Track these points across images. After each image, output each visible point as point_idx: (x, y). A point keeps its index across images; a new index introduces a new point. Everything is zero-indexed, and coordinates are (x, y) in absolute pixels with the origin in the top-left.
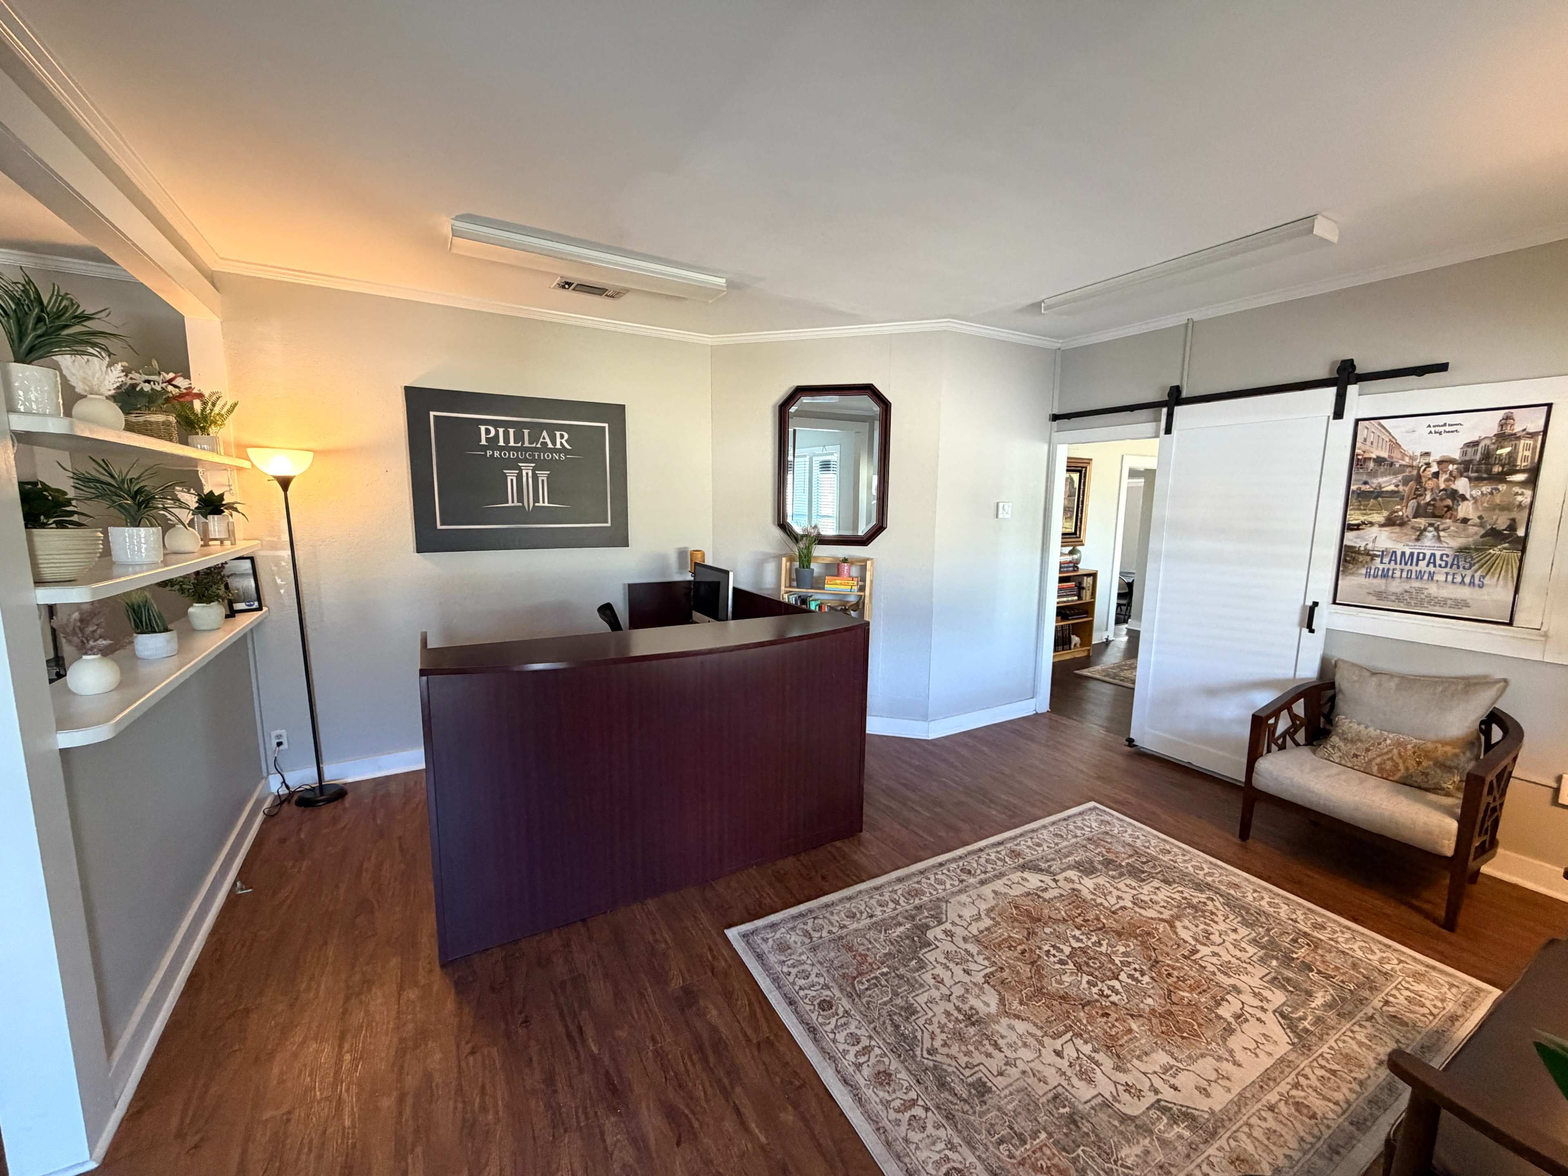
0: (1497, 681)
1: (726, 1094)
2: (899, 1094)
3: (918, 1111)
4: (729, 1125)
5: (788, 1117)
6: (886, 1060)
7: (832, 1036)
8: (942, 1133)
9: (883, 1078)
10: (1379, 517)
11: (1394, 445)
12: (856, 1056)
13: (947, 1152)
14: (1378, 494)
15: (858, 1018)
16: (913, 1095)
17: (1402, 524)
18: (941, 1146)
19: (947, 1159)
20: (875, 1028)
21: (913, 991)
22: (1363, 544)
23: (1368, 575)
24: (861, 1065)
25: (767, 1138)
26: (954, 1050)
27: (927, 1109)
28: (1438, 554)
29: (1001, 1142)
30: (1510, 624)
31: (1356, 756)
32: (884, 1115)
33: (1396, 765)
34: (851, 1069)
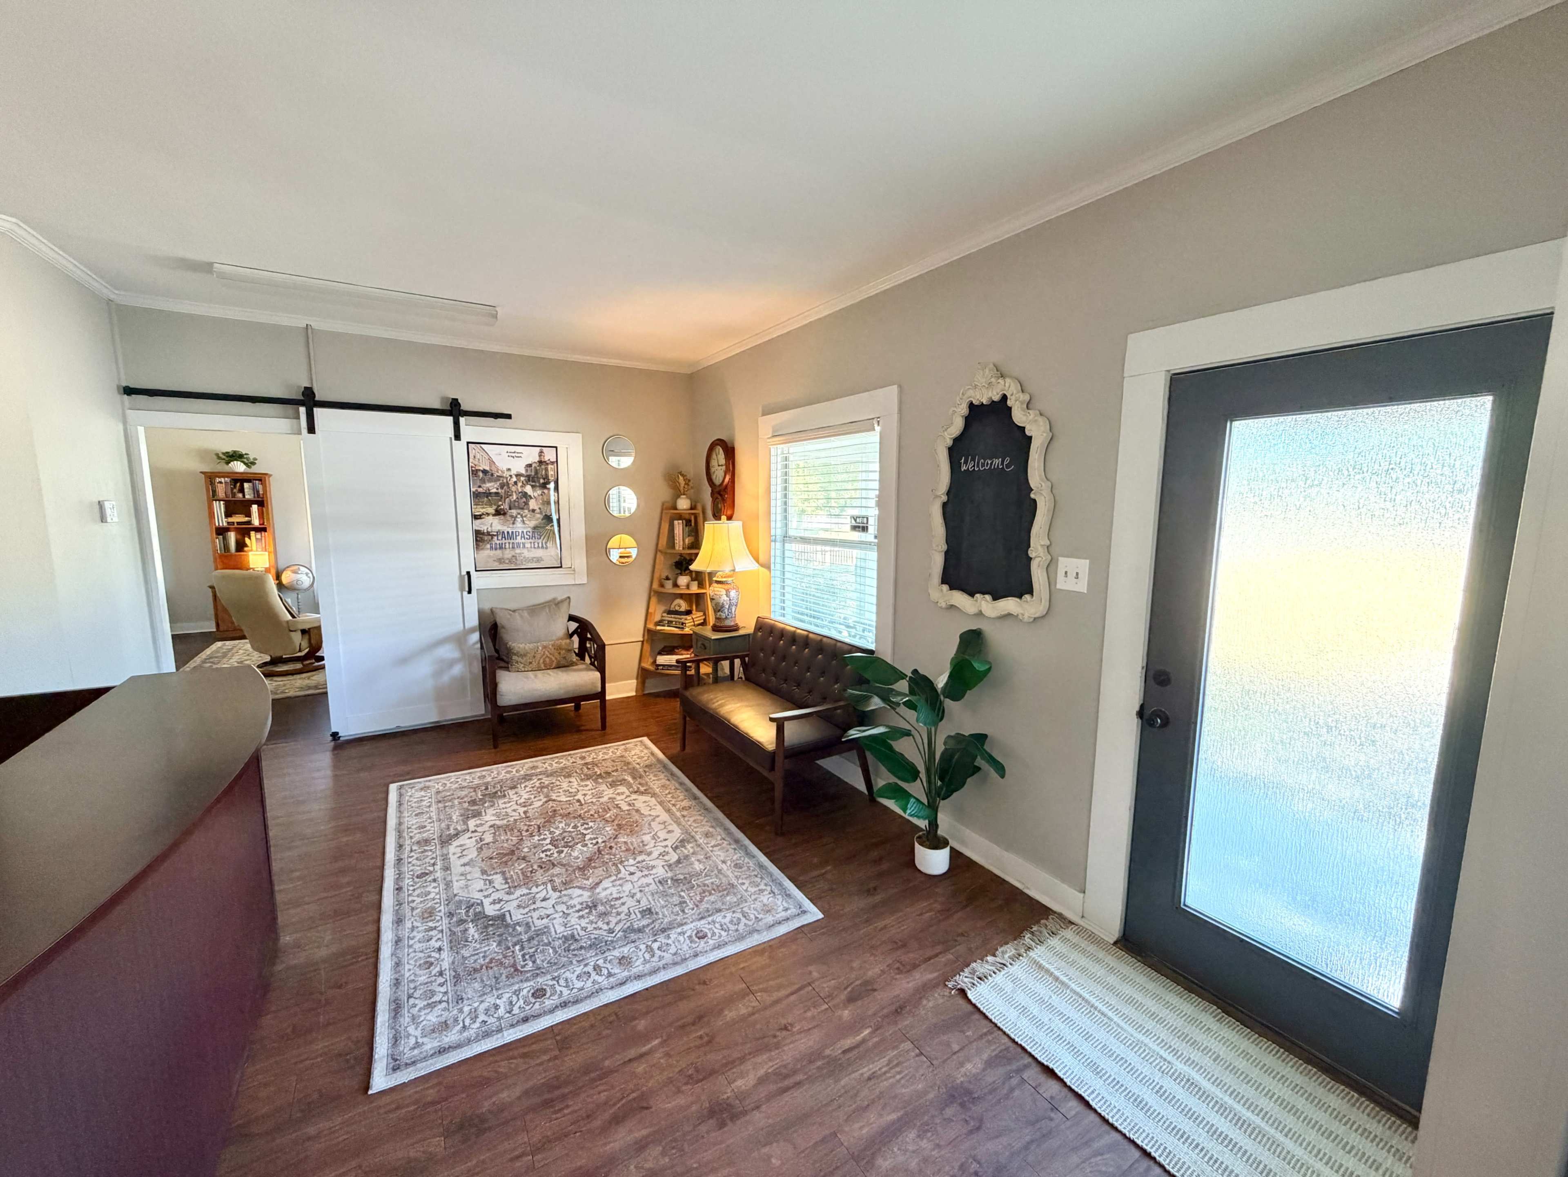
0: (566, 599)
1: (611, 1072)
2: (640, 954)
3: (655, 946)
4: (640, 1068)
5: (642, 1025)
6: (609, 958)
7: (575, 990)
8: (673, 936)
9: (624, 961)
10: (491, 510)
11: (492, 462)
12: (601, 975)
13: (686, 936)
14: (488, 494)
15: (563, 971)
16: (643, 947)
17: (505, 514)
18: (681, 938)
19: (690, 937)
20: (578, 961)
21: (550, 933)
22: (485, 528)
23: (491, 548)
24: (609, 973)
25: (657, 1038)
26: (613, 920)
27: (655, 941)
28: (525, 531)
29: (683, 911)
30: (561, 567)
31: (531, 663)
32: (654, 964)
33: (551, 659)
34: (611, 979)
